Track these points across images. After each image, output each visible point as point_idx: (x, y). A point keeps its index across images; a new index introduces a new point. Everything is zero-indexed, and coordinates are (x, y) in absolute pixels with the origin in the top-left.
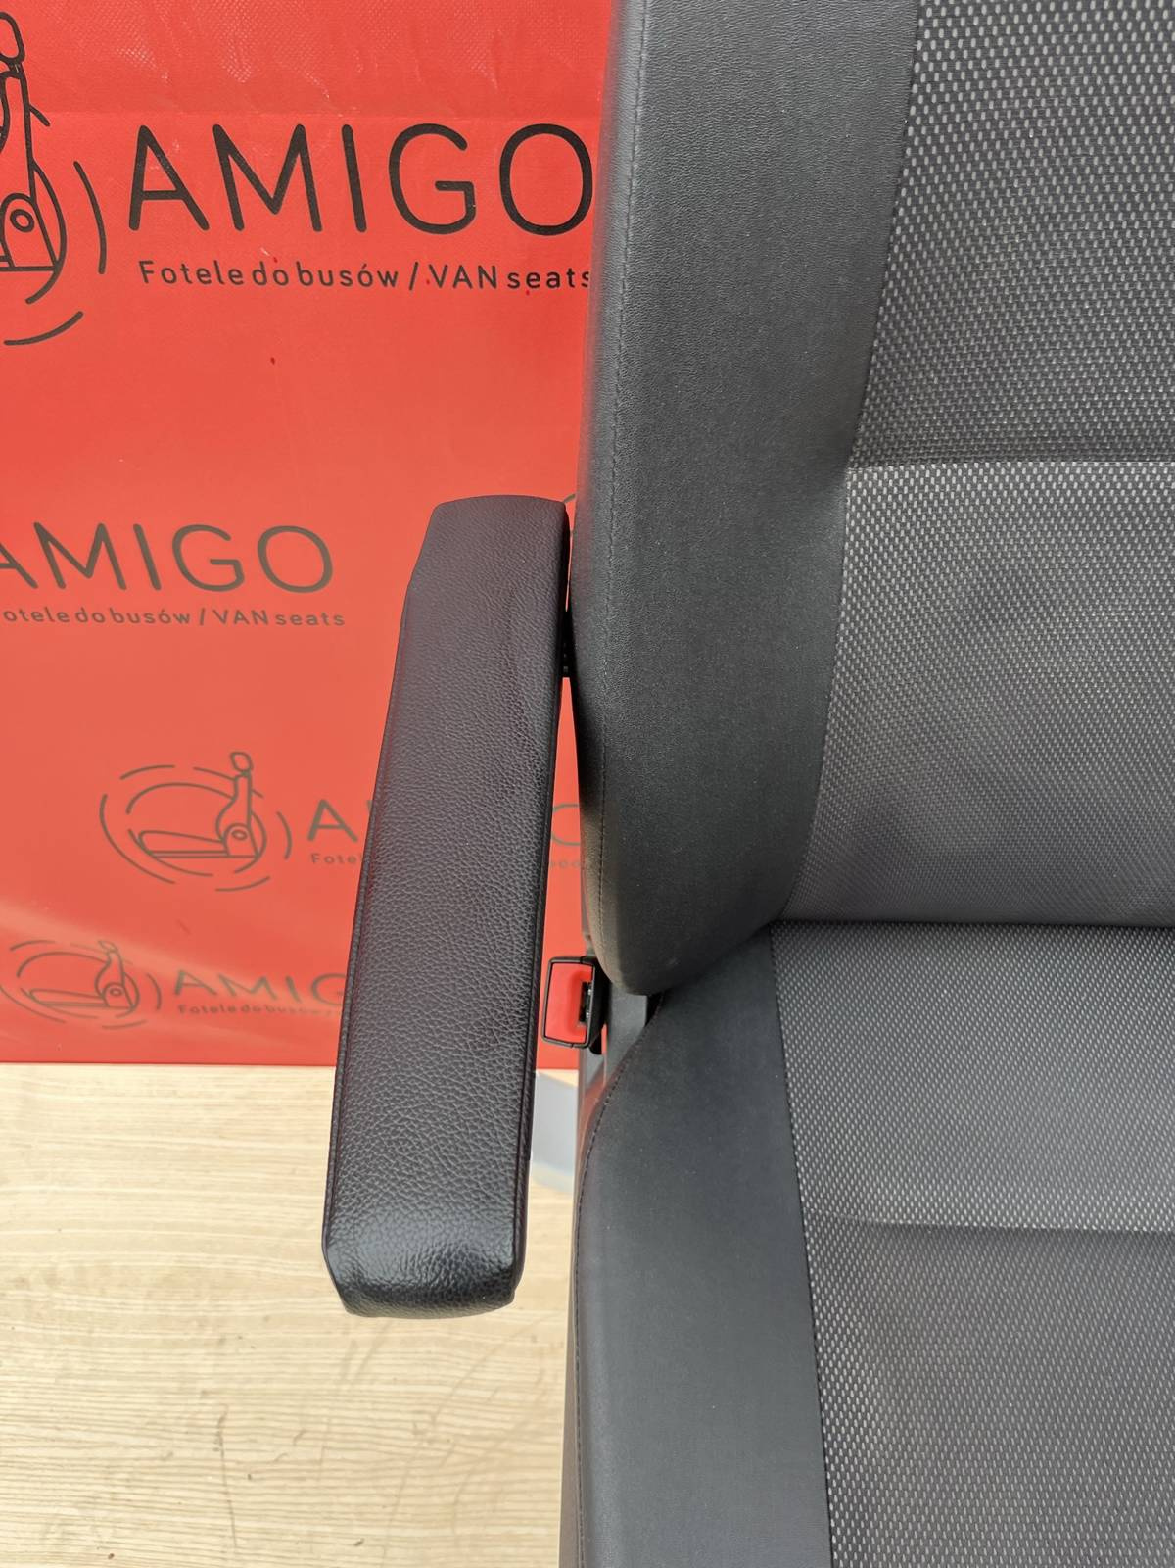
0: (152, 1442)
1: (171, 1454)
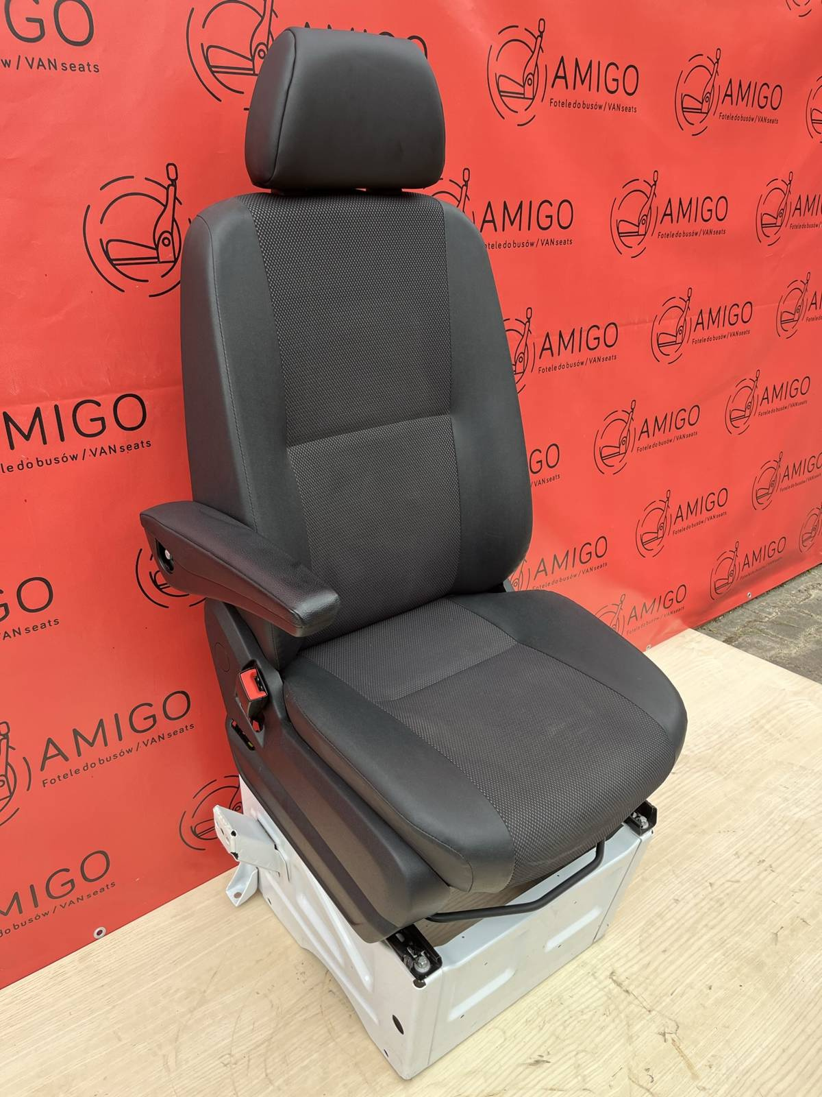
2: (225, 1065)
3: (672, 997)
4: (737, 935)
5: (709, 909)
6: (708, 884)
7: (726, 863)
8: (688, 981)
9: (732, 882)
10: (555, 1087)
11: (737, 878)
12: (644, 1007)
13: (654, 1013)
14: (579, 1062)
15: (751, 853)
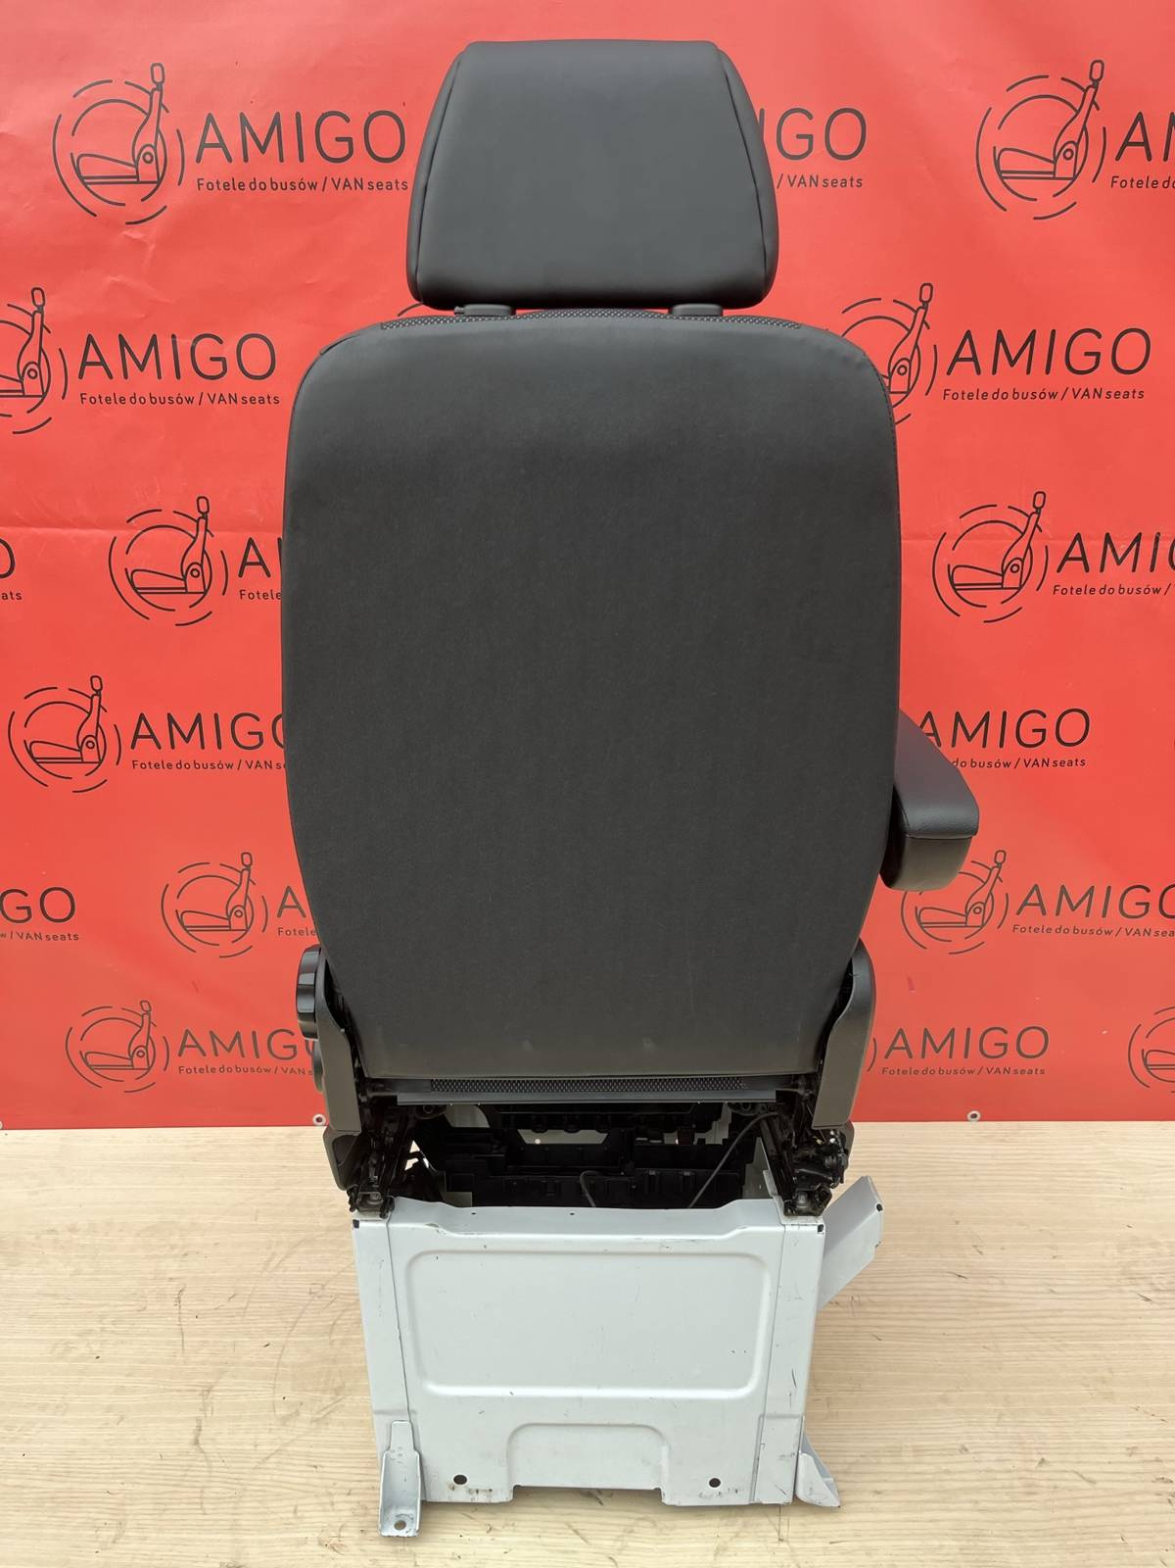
0: (133, 1303)
1: (145, 1309)
2: (310, 1293)
3: (828, 1545)
4: (1012, 1540)
5: (1003, 1487)
6: (1038, 1458)
7: (1100, 1451)
8: (869, 1544)
9: (1082, 1477)
10: (581, 1532)
11: (1095, 1477)
12: (779, 1532)
13: (783, 1545)
14: (635, 1529)
15: (1158, 1460)
